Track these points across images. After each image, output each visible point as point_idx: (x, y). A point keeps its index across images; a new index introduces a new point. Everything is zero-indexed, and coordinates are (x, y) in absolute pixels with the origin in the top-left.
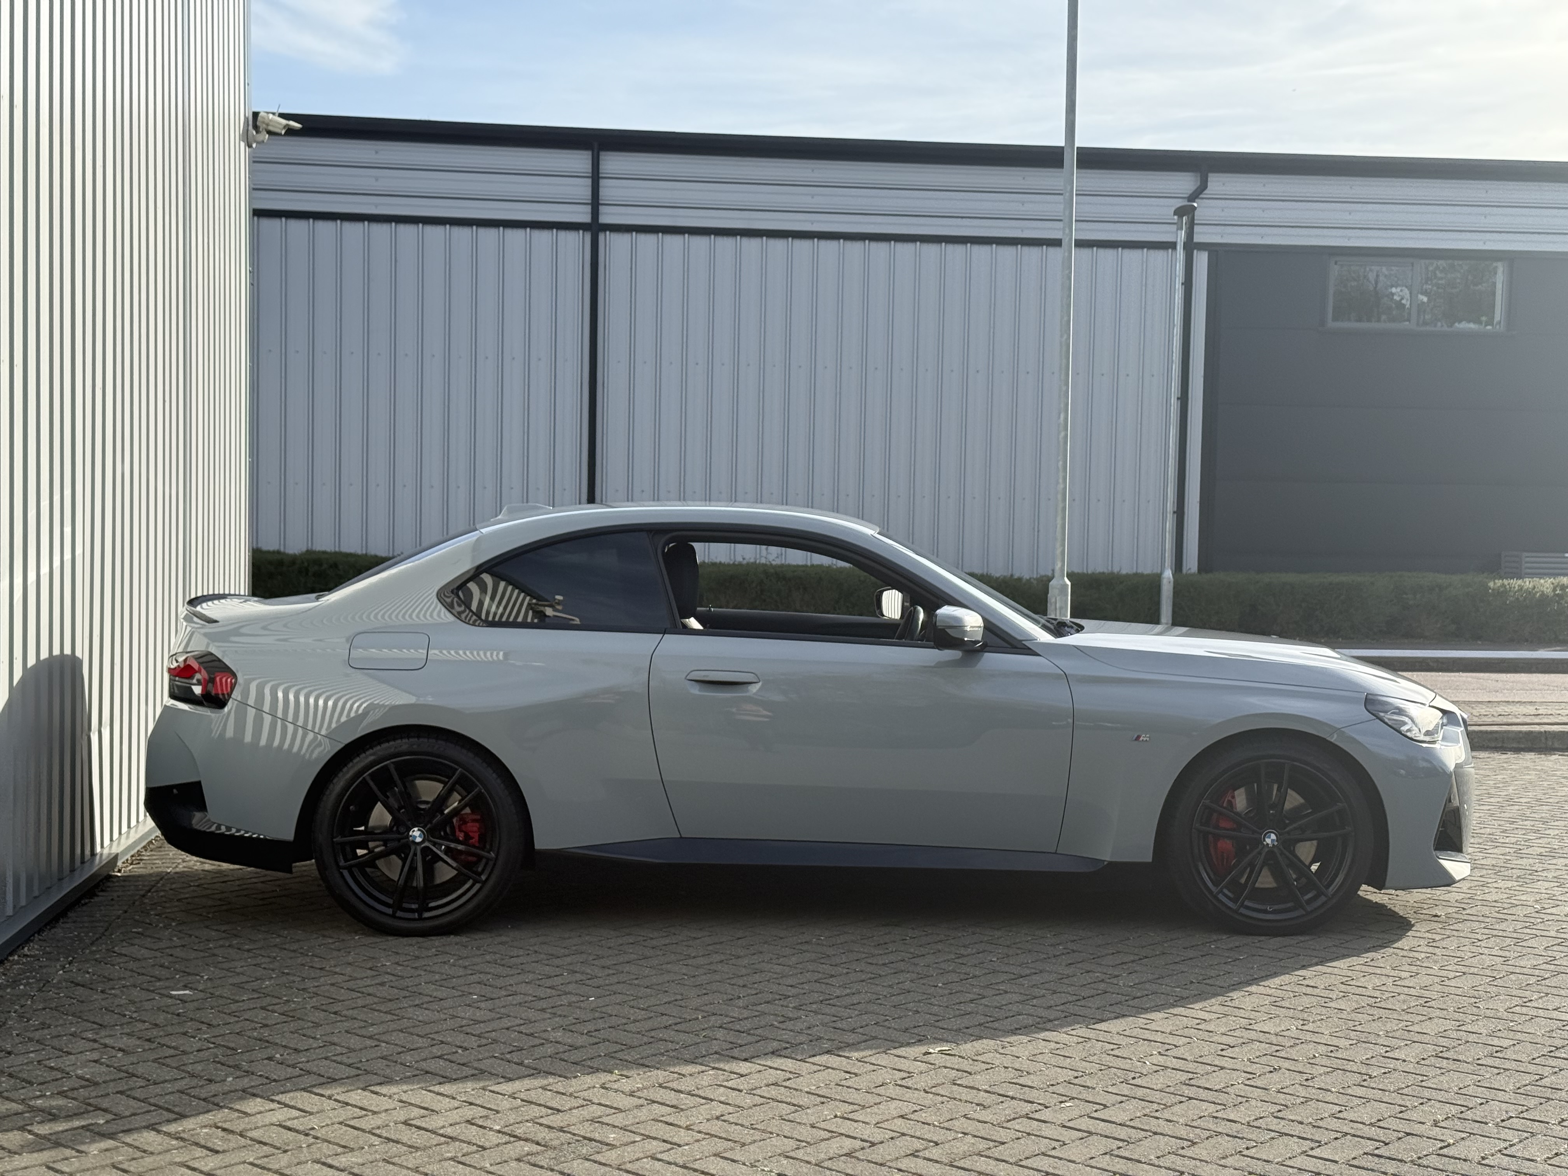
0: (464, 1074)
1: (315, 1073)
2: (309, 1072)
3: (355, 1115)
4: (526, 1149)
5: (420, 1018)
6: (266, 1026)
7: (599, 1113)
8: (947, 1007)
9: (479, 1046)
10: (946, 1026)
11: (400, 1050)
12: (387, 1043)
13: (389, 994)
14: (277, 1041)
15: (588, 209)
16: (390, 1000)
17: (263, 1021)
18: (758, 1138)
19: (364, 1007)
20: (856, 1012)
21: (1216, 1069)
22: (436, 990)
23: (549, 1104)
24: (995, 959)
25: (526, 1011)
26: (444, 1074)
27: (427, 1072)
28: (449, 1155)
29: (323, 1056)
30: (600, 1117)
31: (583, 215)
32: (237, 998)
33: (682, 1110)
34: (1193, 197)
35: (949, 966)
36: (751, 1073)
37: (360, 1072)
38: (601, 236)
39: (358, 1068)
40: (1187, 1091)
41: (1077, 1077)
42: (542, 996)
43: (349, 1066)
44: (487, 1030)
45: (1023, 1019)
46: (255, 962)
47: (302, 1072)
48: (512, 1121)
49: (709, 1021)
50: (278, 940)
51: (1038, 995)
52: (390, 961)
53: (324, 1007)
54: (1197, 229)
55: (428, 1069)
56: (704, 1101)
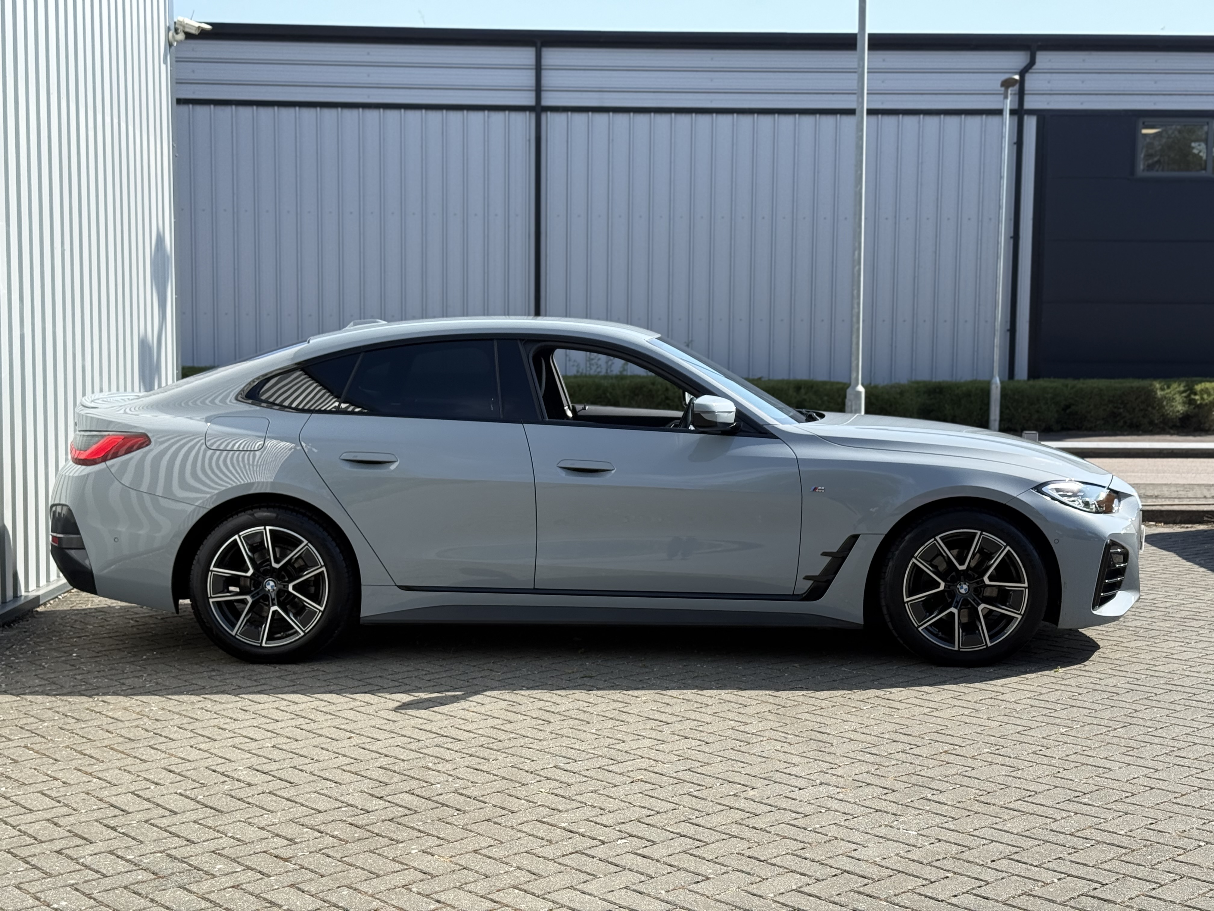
0: (141, 808)
1: (21, 805)
2: (17, 804)
3: (24, 844)
4: (139, 877)
5: (143, 758)
6: (16, 761)
7: (225, 846)
8: (584, 751)
9: (171, 783)
10: (569, 769)
11: (104, 785)
12: (99, 778)
13: (135, 736)
14: (13, 776)
15: (533, 95)
16: (134, 740)
17: (16, 758)
18: (338, 869)
19: (106, 747)
20: (504, 755)
21: (774, 809)
22: (176, 732)
23: (189, 837)
24: (655, 708)
25: (234, 752)
26: (124, 808)
27: (112, 806)
28: (72, 882)
29: (39, 790)
30: (223, 849)
31: (529, 100)
32: (12, 737)
33: (295, 843)
34: (1023, 73)
35: (613, 714)
36: (377, 810)
37: (58, 804)
38: (543, 116)
39: (59, 802)
40: (734, 830)
41: (650, 816)
42: (257, 738)
43: (53, 799)
44: (189, 768)
45: (640, 762)
46: (51, 707)
47: (12, 804)
48: (148, 851)
49: (377, 761)
50: (83, 687)
51: (669, 740)
52: (157, 706)
53: (74, 747)
54: (1027, 98)
55: (115, 803)
56: (320, 834)
